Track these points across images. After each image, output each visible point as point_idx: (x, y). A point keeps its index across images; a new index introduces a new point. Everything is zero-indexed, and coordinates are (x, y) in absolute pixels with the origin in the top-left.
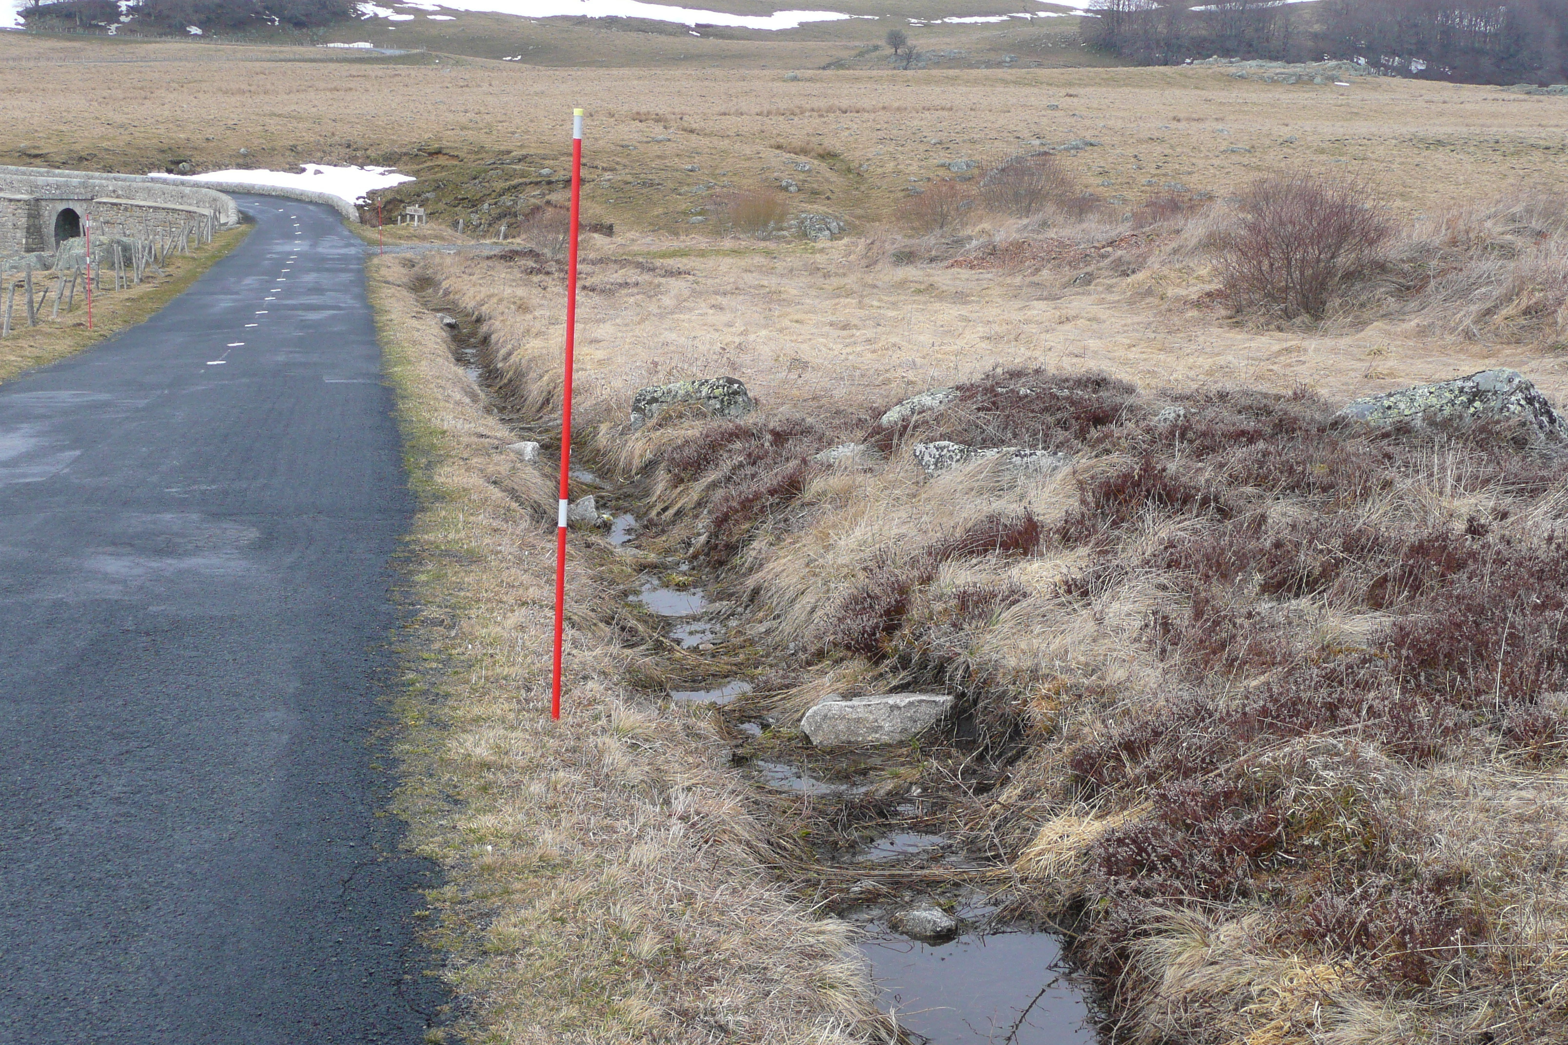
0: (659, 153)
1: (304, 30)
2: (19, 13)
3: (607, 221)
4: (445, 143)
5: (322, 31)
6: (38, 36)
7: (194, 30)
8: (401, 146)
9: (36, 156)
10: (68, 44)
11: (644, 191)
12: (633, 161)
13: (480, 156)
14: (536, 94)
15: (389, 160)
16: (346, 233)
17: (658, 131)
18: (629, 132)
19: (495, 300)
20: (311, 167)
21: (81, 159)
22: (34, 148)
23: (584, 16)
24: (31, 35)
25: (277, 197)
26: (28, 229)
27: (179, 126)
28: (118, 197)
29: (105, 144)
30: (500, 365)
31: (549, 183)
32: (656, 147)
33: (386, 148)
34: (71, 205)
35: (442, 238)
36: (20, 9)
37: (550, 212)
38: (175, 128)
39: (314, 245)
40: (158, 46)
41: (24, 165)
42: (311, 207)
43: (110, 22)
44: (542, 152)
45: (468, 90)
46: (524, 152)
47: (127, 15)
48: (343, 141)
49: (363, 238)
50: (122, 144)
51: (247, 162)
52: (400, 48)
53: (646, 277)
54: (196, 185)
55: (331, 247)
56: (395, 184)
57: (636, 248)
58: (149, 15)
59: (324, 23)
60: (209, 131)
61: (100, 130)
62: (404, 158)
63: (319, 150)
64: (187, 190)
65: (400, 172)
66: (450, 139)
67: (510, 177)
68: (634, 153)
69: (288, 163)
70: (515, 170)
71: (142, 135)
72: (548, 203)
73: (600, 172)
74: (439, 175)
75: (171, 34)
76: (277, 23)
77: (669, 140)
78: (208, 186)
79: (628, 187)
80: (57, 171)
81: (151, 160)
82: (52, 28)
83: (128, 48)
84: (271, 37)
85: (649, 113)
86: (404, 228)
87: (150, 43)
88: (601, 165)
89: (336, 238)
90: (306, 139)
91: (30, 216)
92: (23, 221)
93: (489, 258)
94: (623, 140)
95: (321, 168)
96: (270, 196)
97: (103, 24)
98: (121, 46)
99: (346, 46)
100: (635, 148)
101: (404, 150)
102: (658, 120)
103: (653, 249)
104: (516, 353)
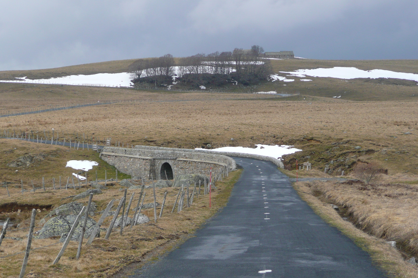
0: (407, 139)
1: (248, 87)
2: (132, 81)
3: (386, 168)
4: (314, 136)
5: (255, 87)
6: (140, 90)
7: (203, 87)
8: (296, 137)
9: (151, 141)
10: (151, 94)
11: (401, 155)
12: (396, 143)
13: (329, 141)
14: (350, 113)
15: (291, 143)
16: (280, 173)
17: (406, 129)
18: (393, 130)
19: (352, 199)
20: (259, 146)
21: (169, 143)
22: (151, 138)
23: (369, 78)
24: (136, 90)
25: (249, 158)
26: (150, 170)
27: (206, 129)
28: (186, 158)
29: (178, 137)
30: (360, 223)
31: (359, 152)
32: (405, 137)
33: (290, 137)
34: (167, 161)
35: (318, 175)
36: (132, 79)
37: (360, 165)
38: (204, 130)
39: (269, 178)
40: (188, 94)
41: (147, 145)
42: (263, 162)
43: (169, 84)
44: (356, 139)
45: (320, 112)
46: (348, 139)
47: (175, 81)
48: (272, 135)
49: (287, 175)
50: (184, 136)
51: (234, 144)
52: (288, 93)
53: (409, 192)
54: (217, 153)
55: (276, 178)
56: (294, 152)
57: (400, 180)
58: (185, 81)
59: (256, 83)
60: (218, 131)
61: (175, 131)
62: (298, 142)
63: (263, 139)
64: (214, 155)
65: (296, 147)
66: (316, 134)
67: (342, 149)
68: (396, 139)
69: (250, 144)
70: (344, 147)
71: (192, 133)
72: (359, 160)
73: (381, 147)
74: (312, 149)
75: (193, 89)
76: (237, 84)
77: (411, 134)
78: (221, 153)
79: (394, 154)
80: (161, 148)
81: (195, 143)
82: (145, 87)
83: (176, 95)
84: (234, 90)
85: (401, 122)
86: (303, 171)
87: (185, 93)
88: (381, 144)
89: (276, 175)
90: (257, 134)
91: (151, 165)
92: (148, 168)
93: (343, 183)
94: (391, 134)
95: (263, 146)
96: (246, 158)
97: (166, 85)
98: (173, 94)
99: (266, 93)
100: (396, 137)
101: (297, 138)
102: (406, 125)
103: (408, 180)
104: (367, 218)
